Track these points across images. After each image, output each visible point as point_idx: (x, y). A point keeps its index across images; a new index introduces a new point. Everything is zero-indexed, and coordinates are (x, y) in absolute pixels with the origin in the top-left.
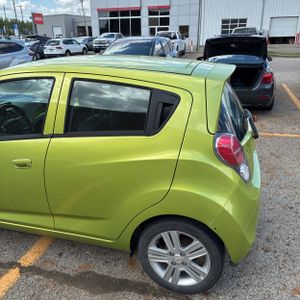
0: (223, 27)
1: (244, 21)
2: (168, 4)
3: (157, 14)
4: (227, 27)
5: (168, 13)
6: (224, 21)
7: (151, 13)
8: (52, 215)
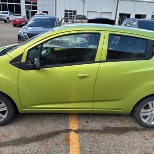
0: (65, 14)
1: (75, 12)
3: (30, 3)
5: (36, 4)
6: (66, 11)
7: (26, 3)
8: (93, 101)
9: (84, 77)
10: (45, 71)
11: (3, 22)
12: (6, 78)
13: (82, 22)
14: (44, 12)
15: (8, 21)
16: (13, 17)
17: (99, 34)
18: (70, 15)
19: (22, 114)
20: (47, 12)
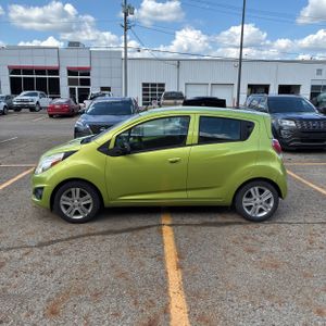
0: (144, 90)
2: (88, 66)
3: (76, 74)
4: (148, 90)
5: (89, 75)
6: (144, 85)
7: (70, 72)
8: (187, 190)
9: (175, 162)
10: (136, 159)
11: (28, 110)
13: (175, 104)
14: (103, 89)
15: (37, 108)
16: (46, 102)
17: (189, 117)
18: (153, 92)
20: (108, 89)
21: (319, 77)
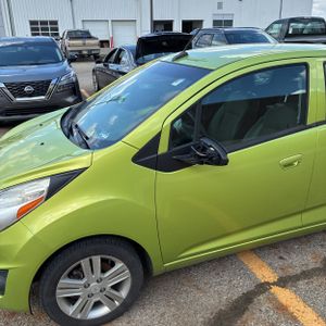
0: (32, 29)
1: (55, 23)
4: (37, 29)
6: (33, 23)
12: (126, 198)
18: (44, 32)
19: (159, 276)
21: (220, 12)
